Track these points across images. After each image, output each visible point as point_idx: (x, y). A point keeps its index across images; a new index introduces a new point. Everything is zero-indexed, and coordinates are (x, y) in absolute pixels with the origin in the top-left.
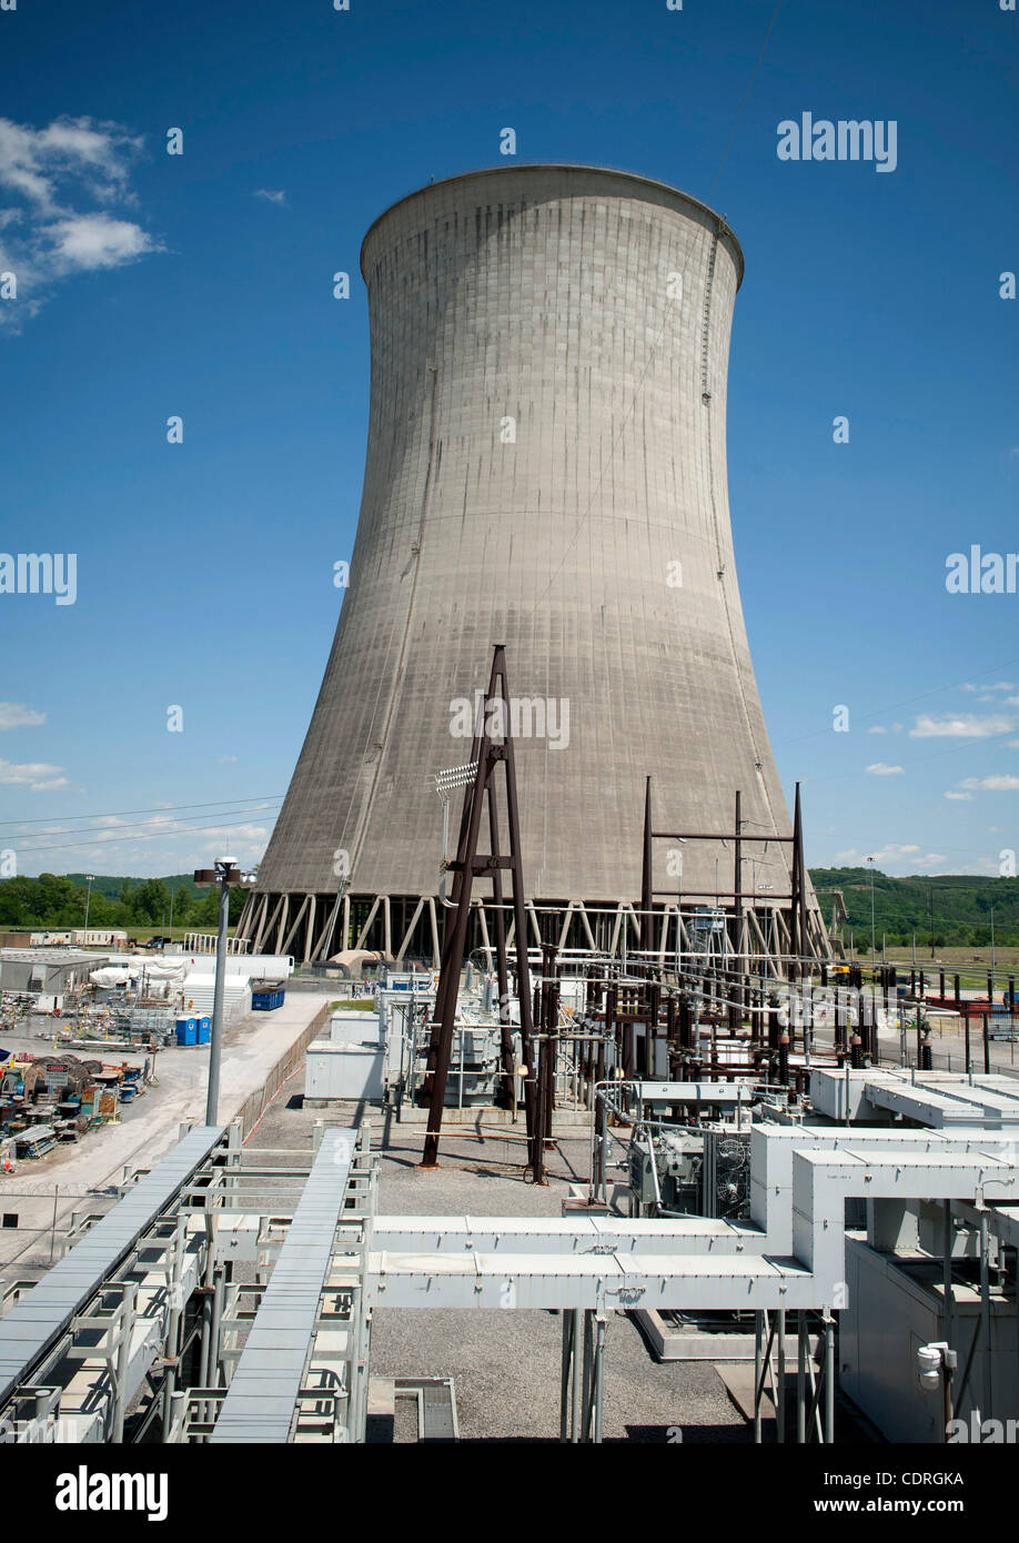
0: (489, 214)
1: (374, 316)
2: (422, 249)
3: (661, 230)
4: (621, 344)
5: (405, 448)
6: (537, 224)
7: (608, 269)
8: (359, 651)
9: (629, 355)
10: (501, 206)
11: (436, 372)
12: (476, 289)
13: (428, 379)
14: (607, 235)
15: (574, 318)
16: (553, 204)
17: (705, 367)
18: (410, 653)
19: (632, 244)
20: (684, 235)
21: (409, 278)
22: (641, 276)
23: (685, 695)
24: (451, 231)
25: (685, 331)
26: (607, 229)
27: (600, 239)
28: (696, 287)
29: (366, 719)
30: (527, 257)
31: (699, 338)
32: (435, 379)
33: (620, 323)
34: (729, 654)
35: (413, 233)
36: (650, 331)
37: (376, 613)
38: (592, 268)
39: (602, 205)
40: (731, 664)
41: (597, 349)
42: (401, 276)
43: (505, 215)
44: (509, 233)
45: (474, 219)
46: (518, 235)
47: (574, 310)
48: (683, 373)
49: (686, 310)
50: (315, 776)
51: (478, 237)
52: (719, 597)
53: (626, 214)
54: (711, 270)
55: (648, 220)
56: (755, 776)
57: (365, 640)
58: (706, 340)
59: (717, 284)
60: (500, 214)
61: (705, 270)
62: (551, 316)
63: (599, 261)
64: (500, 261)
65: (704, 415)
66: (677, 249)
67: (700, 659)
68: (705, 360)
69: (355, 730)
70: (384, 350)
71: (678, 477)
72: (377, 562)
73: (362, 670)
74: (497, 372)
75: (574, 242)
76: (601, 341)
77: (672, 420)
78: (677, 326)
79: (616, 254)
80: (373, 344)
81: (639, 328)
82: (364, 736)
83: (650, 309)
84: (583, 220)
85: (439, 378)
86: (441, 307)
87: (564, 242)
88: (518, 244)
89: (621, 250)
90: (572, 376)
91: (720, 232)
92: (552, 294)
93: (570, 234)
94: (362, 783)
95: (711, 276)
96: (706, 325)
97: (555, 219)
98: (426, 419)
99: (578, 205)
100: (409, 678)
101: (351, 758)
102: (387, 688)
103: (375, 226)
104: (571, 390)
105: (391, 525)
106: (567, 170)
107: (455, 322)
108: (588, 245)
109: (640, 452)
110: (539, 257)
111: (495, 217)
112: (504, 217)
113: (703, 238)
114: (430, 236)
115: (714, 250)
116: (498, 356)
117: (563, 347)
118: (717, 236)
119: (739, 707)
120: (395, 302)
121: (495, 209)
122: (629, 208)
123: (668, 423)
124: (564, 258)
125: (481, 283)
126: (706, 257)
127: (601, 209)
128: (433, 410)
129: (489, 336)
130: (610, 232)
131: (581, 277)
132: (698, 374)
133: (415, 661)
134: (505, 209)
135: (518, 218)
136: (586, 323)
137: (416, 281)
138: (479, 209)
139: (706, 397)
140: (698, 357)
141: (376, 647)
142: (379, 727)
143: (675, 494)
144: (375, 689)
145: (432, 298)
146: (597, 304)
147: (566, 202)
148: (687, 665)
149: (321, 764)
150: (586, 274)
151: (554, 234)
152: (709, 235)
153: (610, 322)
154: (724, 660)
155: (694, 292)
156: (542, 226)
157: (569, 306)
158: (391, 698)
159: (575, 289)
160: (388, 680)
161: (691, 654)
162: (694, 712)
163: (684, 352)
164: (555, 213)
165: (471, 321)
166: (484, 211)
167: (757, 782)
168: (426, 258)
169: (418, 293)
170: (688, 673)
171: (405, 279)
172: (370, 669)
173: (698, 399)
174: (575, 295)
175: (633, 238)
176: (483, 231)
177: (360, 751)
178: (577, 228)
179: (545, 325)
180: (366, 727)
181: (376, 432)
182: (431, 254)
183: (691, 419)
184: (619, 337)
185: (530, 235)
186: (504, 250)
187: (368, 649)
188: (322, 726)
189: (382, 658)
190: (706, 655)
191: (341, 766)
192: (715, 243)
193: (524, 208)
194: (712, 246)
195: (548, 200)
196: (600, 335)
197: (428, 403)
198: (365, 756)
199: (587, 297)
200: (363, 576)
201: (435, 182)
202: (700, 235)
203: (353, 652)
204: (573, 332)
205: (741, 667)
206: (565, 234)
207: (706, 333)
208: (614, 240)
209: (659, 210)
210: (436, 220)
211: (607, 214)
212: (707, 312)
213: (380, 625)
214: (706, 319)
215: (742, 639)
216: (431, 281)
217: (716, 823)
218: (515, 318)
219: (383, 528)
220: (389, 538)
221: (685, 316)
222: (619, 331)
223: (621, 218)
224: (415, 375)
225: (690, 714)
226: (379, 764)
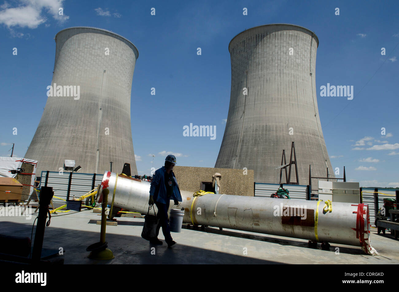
0: (259, 36)
1: (232, 60)
2: (243, 44)
3: (299, 36)
4: (290, 64)
5: (240, 89)
6: (270, 37)
7: (287, 46)
8: (231, 135)
9: (292, 66)
10: (262, 34)
11: (247, 72)
12: (256, 53)
13: (245, 74)
14: (286, 39)
15: (279, 58)
16: (274, 33)
17: (310, 67)
18: (243, 135)
19: (292, 40)
20: (305, 37)
21: (241, 51)
22: (295, 48)
23: (308, 144)
24: (250, 40)
25: (305, 59)
26: (286, 37)
27: (285, 40)
28: (308, 49)
29: (233, 150)
30: (268, 45)
31: (309, 60)
32: (247, 74)
33: (290, 58)
34: (318, 134)
35: (241, 41)
36: (297, 60)
37: (235, 126)
38: (283, 46)
39: (285, 32)
40: (318, 136)
41: (285, 65)
42: (239, 51)
43: (263, 36)
44: (264, 40)
45: (255, 37)
46: (266, 40)
47: (279, 56)
48: (305, 69)
49: (306, 54)
50: (222, 162)
51: (257, 41)
52: (315, 121)
53: (291, 34)
54: (311, 45)
55: (296, 35)
56: (325, 163)
57: (233, 133)
58: (310, 61)
59: (313, 48)
60: (261, 36)
61: (310, 45)
62: (274, 58)
63: (285, 45)
64: (262, 46)
65: (310, 79)
66: (303, 40)
67: (311, 135)
68: (310, 66)
69: (231, 152)
70: (235, 68)
71: (305, 93)
72: (235, 115)
73: (232, 139)
74: (261, 71)
75: (279, 41)
76: (286, 63)
77: (303, 80)
78: (303, 58)
79: (289, 43)
80: (232, 66)
81: (295, 59)
82: (233, 153)
83: (297, 55)
84: (281, 36)
85: (248, 73)
86: (248, 57)
87: (276, 41)
88: (266, 42)
89: (290, 42)
90: (279, 71)
91: (313, 35)
92: (274, 53)
93: (278, 39)
94: (233, 164)
95: (311, 46)
96: (310, 57)
97: (274, 36)
98: (245, 82)
99: (279, 32)
100: (243, 141)
101: (230, 158)
102: (238, 143)
103: (232, 40)
104: (279, 75)
105: (238, 106)
106: (277, 25)
107: (251, 60)
108: (282, 41)
109: (296, 88)
110: (271, 45)
111: (260, 37)
112: (263, 37)
113: (309, 37)
114: (245, 42)
115: (312, 40)
116: (262, 67)
117: (277, 65)
118: (312, 37)
119: (321, 146)
120: (237, 56)
121: (260, 35)
122: (291, 32)
123: (302, 81)
124: (277, 45)
125: (257, 52)
126: (310, 42)
127: (285, 33)
128: (247, 80)
129: (260, 63)
130: (287, 38)
131: (281, 49)
132: (309, 69)
133: (244, 137)
134: (263, 35)
135: (266, 37)
136: (282, 59)
137: (242, 52)
138: (256, 35)
139: (311, 74)
140: (309, 65)
141: (235, 134)
142: (236, 152)
143: (304, 97)
144: (235, 143)
145: (246, 55)
146: (284, 54)
147: (277, 33)
148: (308, 137)
149: (223, 159)
150: (282, 48)
151: (274, 39)
152: (311, 37)
153: (288, 58)
154: (317, 136)
155: (307, 50)
156: (271, 38)
157: (278, 56)
158: (239, 145)
159: (279, 51)
160: (238, 141)
161: (309, 134)
162: (310, 148)
163: (305, 64)
164: (274, 35)
165: (255, 60)
166: (258, 36)
167: (326, 164)
168: (244, 46)
169: (243, 54)
170: (308, 139)
171: (240, 52)
172: (234, 139)
173: (309, 75)
174: (279, 53)
175: (293, 39)
176: (257, 40)
177: (232, 157)
178: (279, 38)
179: (272, 60)
180: (233, 152)
181: (233, 86)
182: (245, 46)
183: (307, 80)
184: (290, 62)
185: (268, 40)
186: (263, 44)
187: (233, 134)
188: (223, 151)
189: (237, 136)
190: (313, 135)
191: (228, 160)
192: (312, 38)
193: (267, 35)
194: (311, 39)
195: (273, 32)
196: (285, 61)
197: (245, 80)
198: (233, 158)
199: (282, 53)
200: (231, 118)
201: (246, 29)
202: (308, 37)
203: (229, 135)
204: (279, 61)
205: (321, 137)
206: (277, 39)
207: (310, 59)
208: (288, 40)
209: (299, 32)
210: (247, 38)
211: (286, 34)
212: (311, 54)
213: (236, 129)
214: (310, 56)
215: (321, 131)
216: (246, 51)
217: (316, 174)
218: (265, 59)
219: (236, 107)
220: (237, 109)
221: (305, 56)
222: (290, 60)
223: (290, 35)
224: (242, 72)
225: (309, 149)
226: (237, 160)
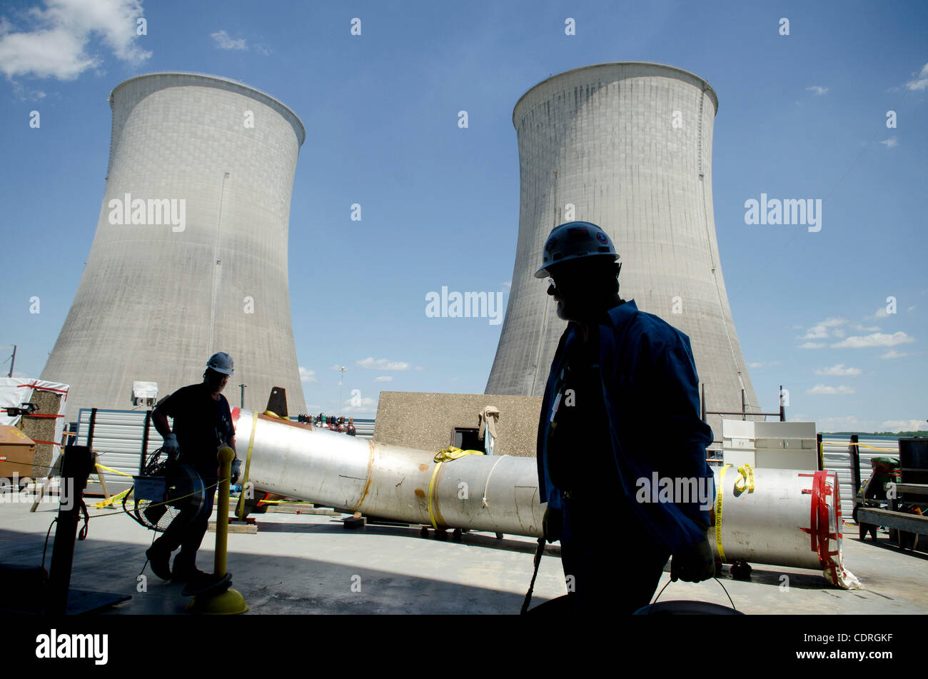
0: (581, 90)
1: (521, 145)
2: (547, 110)
3: (673, 91)
4: (654, 153)
5: (541, 213)
6: (607, 94)
7: (646, 114)
8: (522, 317)
9: (659, 157)
10: (587, 86)
11: (556, 172)
12: (575, 129)
13: (552, 177)
14: (644, 95)
15: (628, 140)
16: (616, 83)
17: (700, 160)
18: (549, 318)
19: (658, 99)
20: (686, 92)
21: (540, 125)
22: (664, 116)
23: (698, 336)
24: (562, 100)
25: (688, 142)
26: (645, 92)
27: (641, 98)
28: (693, 118)
29: (527, 352)
30: (602, 110)
31: (696, 145)
32: (556, 176)
33: (653, 141)
34: (720, 313)
35: (541, 102)
36: (669, 144)
37: (530, 298)
38: (637, 114)
39: (641, 81)
40: (722, 318)
41: (642, 155)
42: (536, 125)
43: (590, 90)
44: (592, 99)
45: (573, 93)
46: (597, 100)
47: (629, 136)
48: (689, 165)
49: (689, 131)
50: (501, 382)
51: (576, 102)
52: (713, 282)
53: (654, 84)
54: (701, 109)
55: (666, 87)
56: (738, 378)
57: (524, 313)
58: (700, 146)
59: (705, 115)
60: (588, 90)
61: (698, 109)
62: (616, 140)
63: (641, 110)
64: (588, 114)
65: (701, 185)
66: (682, 100)
67: (705, 316)
68: (700, 157)
69: (522, 358)
70: (527, 163)
71: (688, 220)
72: (529, 271)
73: (523, 327)
74: (589, 171)
75: (626, 101)
76: (643, 152)
77: (684, 189)
78: (684, 140)
79: (650, 106)
80: (521, 159)
81: (664, 143)
82: (527, 360)
83: (669, 132)
84: (631, 89)
85: (558, 175)
86: (558, 140)
87: (622, 101)
88: (597, 104)
89: (653, 103)
90: (629, 170)
91: (705, 88)
92: (616, 129)
93: (625, 97)
94: (527, 385)
95: (701, 112)
96: (700, 138)
97: (617, 90)
98: (552, 197)
99: (628, 82)
100: (549, 331)
101: (520, 372)
102: (537, 336)
103: (521, 100)
104: (628, 178)
105: (535, 252)
106: (622, 64)
107: (565, 147)
108: (635, 102)
109: (667, 208)
110: (609, 110)
111: (585, 91)
112: (590, 92)
113: (696, 92)
114: (550, 103)
115: (702, 98)
116: (589, 163)
117: (623, 156)
118: (704, 91)
119: (727, 341)
120: (533, 137)
121: (584, 88)
122: (656, 81)
123: (681, 192)
124: (622, 109)
125: (579, 126)
126: (698, 102)
127: (641, 83)
128: (555, 193)
129: (584, 152)
130: (646, 94)
131: (632, 119)
132: (696, 164)
133: (551, 322)
134: (590, 87)
135: (597, 92)
136: (635, 142)
137: (544, 127)
138: (576, 88)
139: (701, 176)
140: (696, 155)
141: (531, 315)
142: (534, 356)
143: (687, 229)
144: (531, 336)
145: (553, 135)
146: (640, 132)
147: (622, 82)
148: (698, 320)
149: (505, 375)
150: (634, 117)
151: (616, 98)
152: (699, 91)
153: (648, 141)
154: (717, 317)
155: (692, 121)
156: (610, 94)
157: (626, 135)
158: (540, 342)
159: (628, 125)
160: (538, 332)
161: (700, 314)
162: (703, 345)
163: (688, 154)
164: (617, 87)
165: (574, 146)
166: (579, 89)
167: (739, 381)
168: (549, 115)
169: (545, 132)
170: (699, 324)
171: (538, 126)
172: (528, 326)
173: (697, 178)
174: (629, 129)
175: (658, 96)
176: (579, 99)
177: (525, 368)
178: (629, 94)
179: (613, 145)
180: (527, 356)
181: (524, 204)
182: (551, 113)
183: (693, 188)
184: (653, 148)
185: (603, 99)
186: (590, 108)
187: (526, 316)
188: (503, 356)
189: (534, 321)
190: (708, 314)
191: (515, 376)
192: (703, 94)
193: (600, 87)
194: (701, 96)
195: (613, 81)
196: (643, 149)
197: (552, 191)
198: (528, 371)
199: (635, 129)
200: (522, 278)
201: (553, 76)
202: (695, 91)
203: (518, 318)
204: (628, 147)
205: (727, 320)
206: (622, 97)
207: (700, 142)
208: (649, 98)
209: (672, 81)
210: (554, 95)
211: (644, 85)
212: (700, 131)
213: (532, 304)
214: (700, 135)
215: (727, 306)
216: (552, 126)
217: (718, 405)
218: (597, 142)
219: (530, 254)
220: (535, 259)
221: (688, 135)
222: (653, 145)
223: (651, 86)
224: (545, 174)
225: (701, 346)
226: (535, 375)
